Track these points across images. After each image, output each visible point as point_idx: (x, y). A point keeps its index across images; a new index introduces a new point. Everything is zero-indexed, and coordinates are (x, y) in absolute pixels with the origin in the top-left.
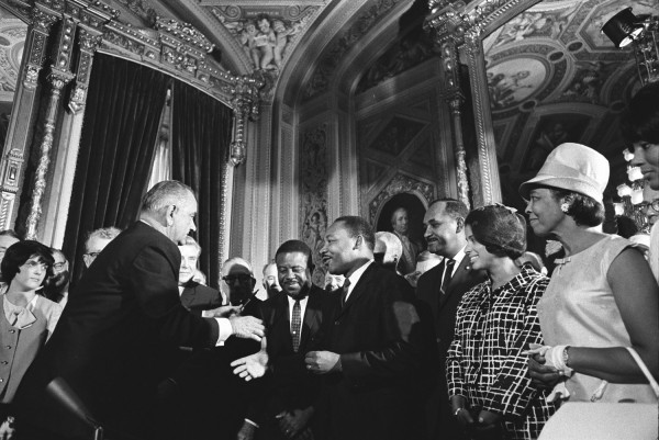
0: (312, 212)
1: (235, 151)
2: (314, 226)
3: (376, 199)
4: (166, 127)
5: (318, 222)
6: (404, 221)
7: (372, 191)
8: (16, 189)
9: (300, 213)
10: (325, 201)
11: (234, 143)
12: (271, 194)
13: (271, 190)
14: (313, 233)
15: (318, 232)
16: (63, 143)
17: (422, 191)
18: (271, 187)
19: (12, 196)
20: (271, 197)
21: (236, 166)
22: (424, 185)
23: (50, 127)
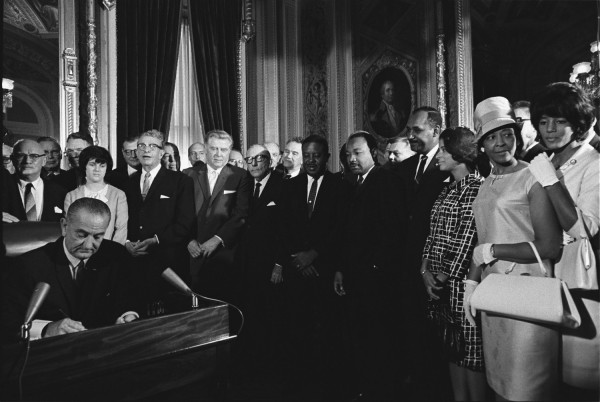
0: (314, 82)
1: (246, 29)
2: (316, 94)
3: (368, 71)
4: (186, 8)
5: (319, 92)
6: (391, 93)
7: (365, 64)
8: (76, 83)
9: (304, 83)
10: (325, 73)
11: (245, 21)
12: (279, 66)
13: (279, 63)
14: (315, 101)
15: (319, 100)
16: (104, 36)
17: (407, 67)
18: (279, 60)
19: (74, 89)
20: (279, 69)
21: (248, 42)
22: (409, 61)
23: (92, 26)
